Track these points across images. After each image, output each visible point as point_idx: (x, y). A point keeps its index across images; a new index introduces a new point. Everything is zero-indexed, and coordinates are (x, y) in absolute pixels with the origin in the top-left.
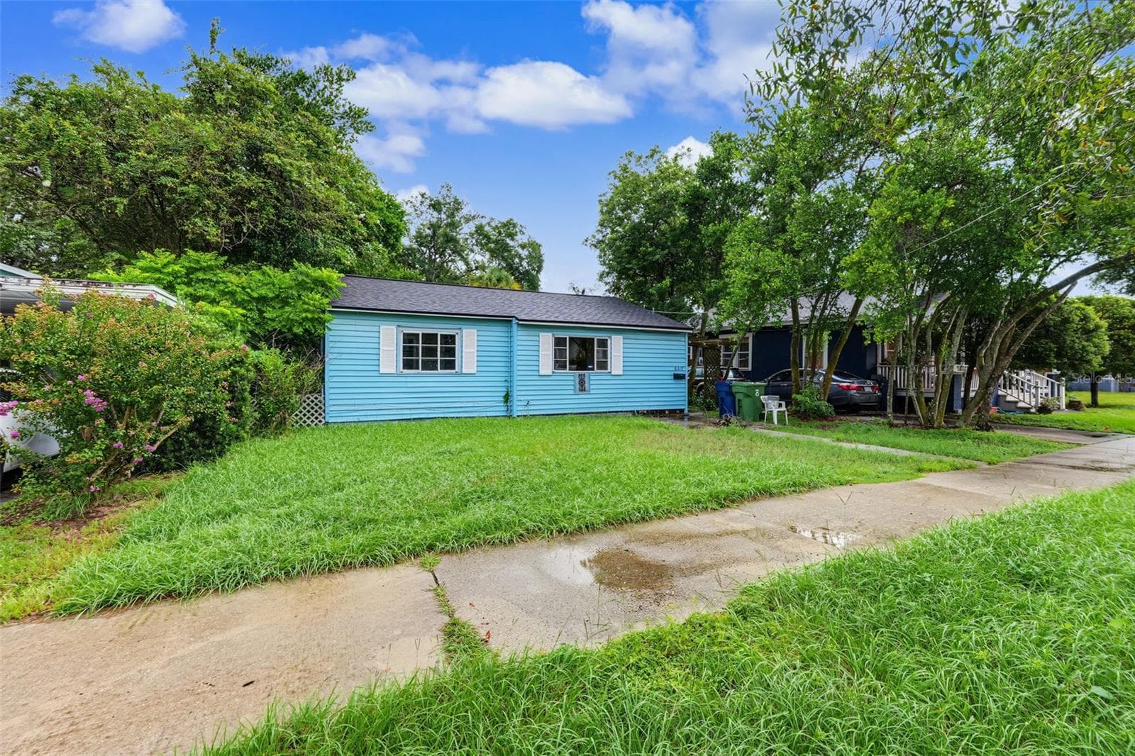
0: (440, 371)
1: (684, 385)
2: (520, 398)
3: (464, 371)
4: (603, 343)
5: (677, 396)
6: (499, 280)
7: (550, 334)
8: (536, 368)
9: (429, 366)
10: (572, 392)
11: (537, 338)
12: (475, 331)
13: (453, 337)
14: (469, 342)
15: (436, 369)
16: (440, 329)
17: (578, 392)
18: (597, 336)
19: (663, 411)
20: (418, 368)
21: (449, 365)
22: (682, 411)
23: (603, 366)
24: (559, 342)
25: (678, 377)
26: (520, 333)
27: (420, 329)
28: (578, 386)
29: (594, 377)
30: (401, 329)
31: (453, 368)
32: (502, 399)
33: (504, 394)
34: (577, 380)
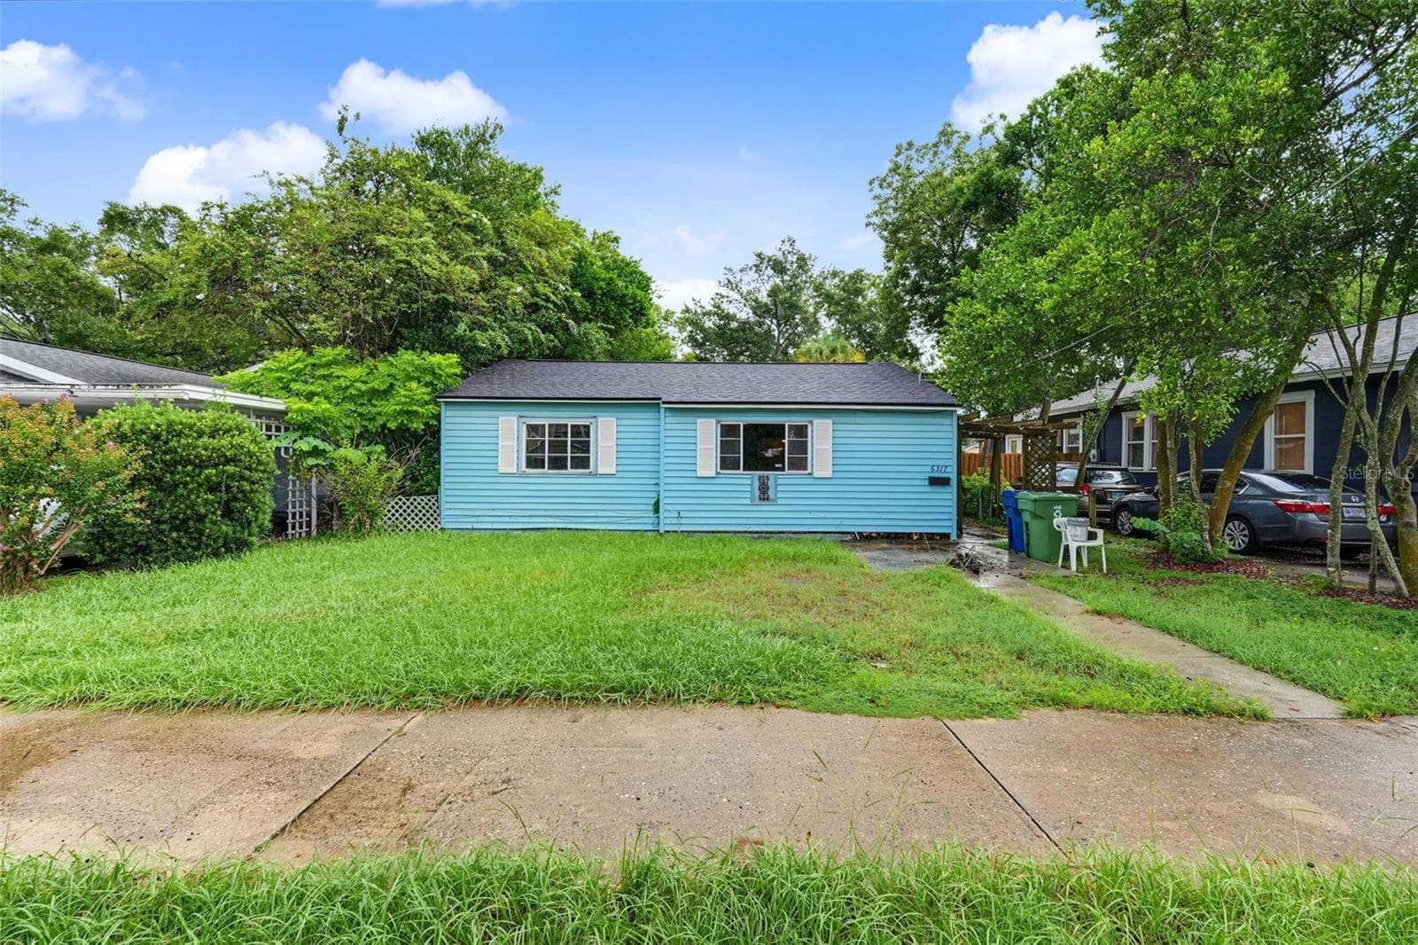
0: (570, 470)
1: (949, 496)
2: (668, 507)
3: (601, 471)
4: (801, 431)
5: (939, 511)
6: (833, 351)
7: (714, 421)
8: (692, 467)
9: (558, 464)
10: (748, 502)
11: (693, 427)
12: (614, 419)
13: (587, 427)
14: (606, 432)
15: (566, 468)
16: (570, 418)
17: (757, 501)
18: (788, 421)
19: (909, 535)
20: (544, 467)
21: (583, 463)
22: (946, 536)
23: (800, 464)
24: (728, 430)
25: (937, 482)
26: (669, 420)
27: (546, 418)
28: (757, 493)
29: (784, 481)
30: (522, 420)
31: (587, 466)
32: (651, 508)
33: (653, 501)
34: (757, 484)
